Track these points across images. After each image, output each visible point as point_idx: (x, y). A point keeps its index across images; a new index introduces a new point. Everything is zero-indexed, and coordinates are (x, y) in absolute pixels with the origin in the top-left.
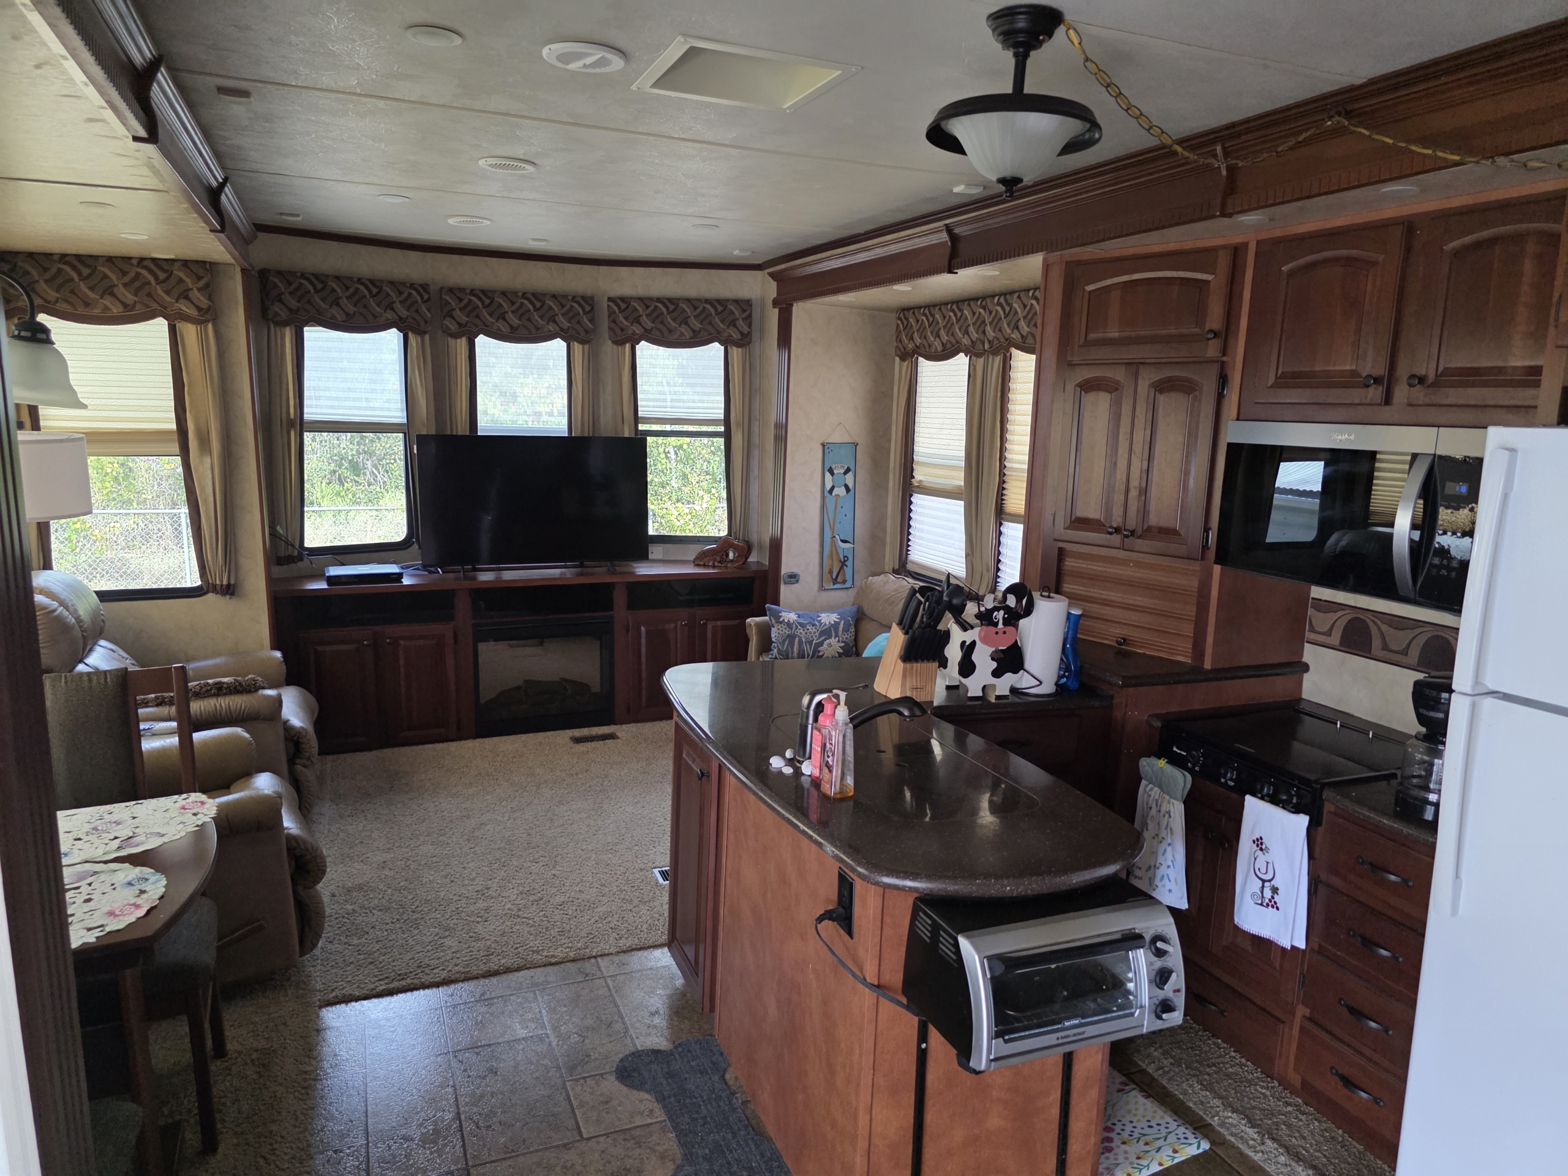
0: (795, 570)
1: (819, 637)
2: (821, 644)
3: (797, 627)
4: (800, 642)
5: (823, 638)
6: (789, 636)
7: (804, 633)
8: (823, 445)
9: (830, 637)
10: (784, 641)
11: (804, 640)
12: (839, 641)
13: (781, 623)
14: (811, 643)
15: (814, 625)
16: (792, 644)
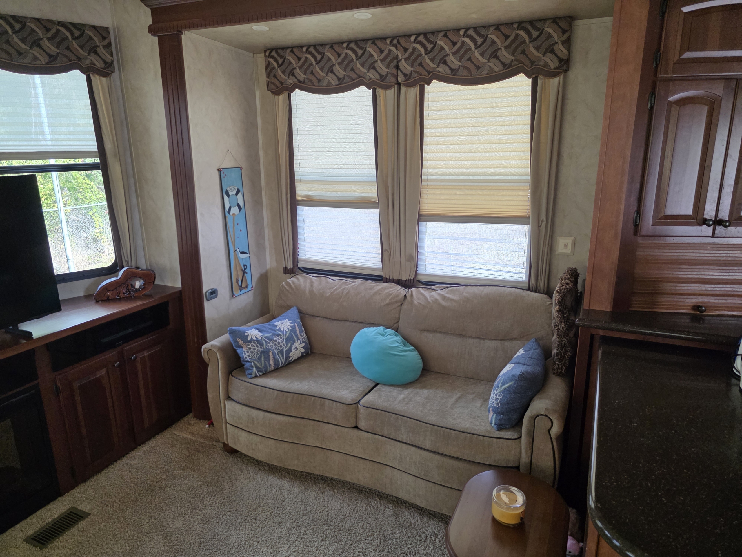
0: (213, 286)
1: (287, 345)
2: (290, 350)
3: (266, 342)
4: (274, 354)
5: (289, 345)
6: (263, 352)
7: (273, 345)
8: (219, 170)
9: (294, 342)
10: (260, 358)
11: (275, 351)
12: (301, 343)
13: (250, 342)
14: (281, 352)
15: (278, 335)
16: (267, 358)
